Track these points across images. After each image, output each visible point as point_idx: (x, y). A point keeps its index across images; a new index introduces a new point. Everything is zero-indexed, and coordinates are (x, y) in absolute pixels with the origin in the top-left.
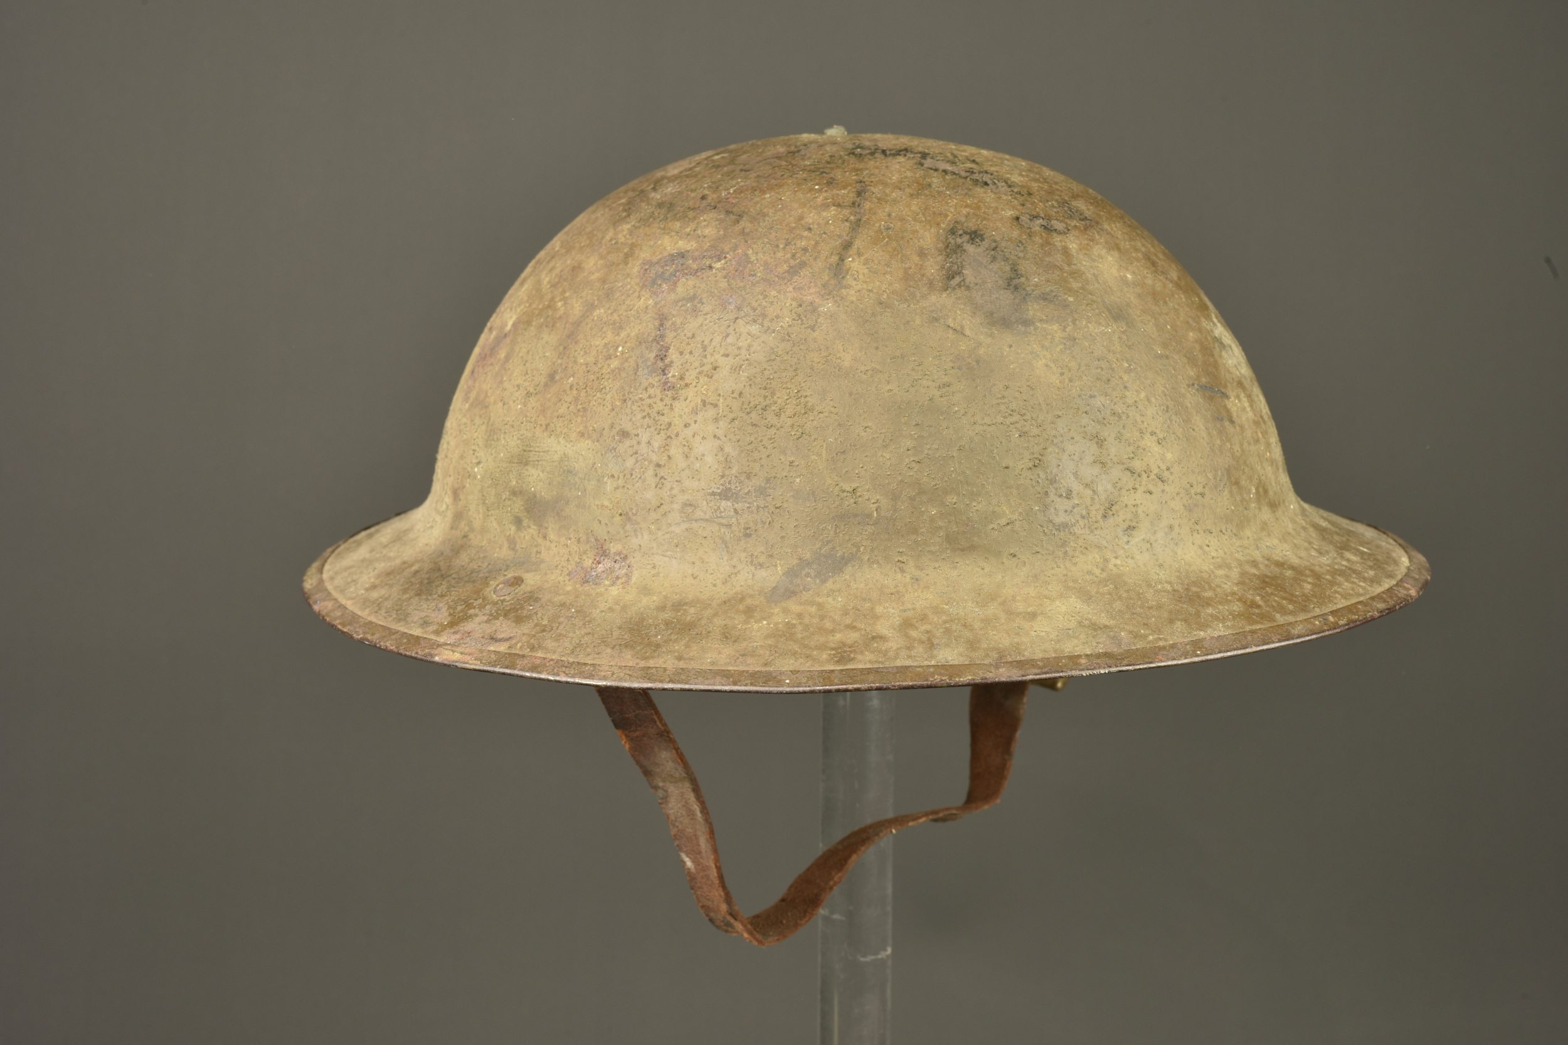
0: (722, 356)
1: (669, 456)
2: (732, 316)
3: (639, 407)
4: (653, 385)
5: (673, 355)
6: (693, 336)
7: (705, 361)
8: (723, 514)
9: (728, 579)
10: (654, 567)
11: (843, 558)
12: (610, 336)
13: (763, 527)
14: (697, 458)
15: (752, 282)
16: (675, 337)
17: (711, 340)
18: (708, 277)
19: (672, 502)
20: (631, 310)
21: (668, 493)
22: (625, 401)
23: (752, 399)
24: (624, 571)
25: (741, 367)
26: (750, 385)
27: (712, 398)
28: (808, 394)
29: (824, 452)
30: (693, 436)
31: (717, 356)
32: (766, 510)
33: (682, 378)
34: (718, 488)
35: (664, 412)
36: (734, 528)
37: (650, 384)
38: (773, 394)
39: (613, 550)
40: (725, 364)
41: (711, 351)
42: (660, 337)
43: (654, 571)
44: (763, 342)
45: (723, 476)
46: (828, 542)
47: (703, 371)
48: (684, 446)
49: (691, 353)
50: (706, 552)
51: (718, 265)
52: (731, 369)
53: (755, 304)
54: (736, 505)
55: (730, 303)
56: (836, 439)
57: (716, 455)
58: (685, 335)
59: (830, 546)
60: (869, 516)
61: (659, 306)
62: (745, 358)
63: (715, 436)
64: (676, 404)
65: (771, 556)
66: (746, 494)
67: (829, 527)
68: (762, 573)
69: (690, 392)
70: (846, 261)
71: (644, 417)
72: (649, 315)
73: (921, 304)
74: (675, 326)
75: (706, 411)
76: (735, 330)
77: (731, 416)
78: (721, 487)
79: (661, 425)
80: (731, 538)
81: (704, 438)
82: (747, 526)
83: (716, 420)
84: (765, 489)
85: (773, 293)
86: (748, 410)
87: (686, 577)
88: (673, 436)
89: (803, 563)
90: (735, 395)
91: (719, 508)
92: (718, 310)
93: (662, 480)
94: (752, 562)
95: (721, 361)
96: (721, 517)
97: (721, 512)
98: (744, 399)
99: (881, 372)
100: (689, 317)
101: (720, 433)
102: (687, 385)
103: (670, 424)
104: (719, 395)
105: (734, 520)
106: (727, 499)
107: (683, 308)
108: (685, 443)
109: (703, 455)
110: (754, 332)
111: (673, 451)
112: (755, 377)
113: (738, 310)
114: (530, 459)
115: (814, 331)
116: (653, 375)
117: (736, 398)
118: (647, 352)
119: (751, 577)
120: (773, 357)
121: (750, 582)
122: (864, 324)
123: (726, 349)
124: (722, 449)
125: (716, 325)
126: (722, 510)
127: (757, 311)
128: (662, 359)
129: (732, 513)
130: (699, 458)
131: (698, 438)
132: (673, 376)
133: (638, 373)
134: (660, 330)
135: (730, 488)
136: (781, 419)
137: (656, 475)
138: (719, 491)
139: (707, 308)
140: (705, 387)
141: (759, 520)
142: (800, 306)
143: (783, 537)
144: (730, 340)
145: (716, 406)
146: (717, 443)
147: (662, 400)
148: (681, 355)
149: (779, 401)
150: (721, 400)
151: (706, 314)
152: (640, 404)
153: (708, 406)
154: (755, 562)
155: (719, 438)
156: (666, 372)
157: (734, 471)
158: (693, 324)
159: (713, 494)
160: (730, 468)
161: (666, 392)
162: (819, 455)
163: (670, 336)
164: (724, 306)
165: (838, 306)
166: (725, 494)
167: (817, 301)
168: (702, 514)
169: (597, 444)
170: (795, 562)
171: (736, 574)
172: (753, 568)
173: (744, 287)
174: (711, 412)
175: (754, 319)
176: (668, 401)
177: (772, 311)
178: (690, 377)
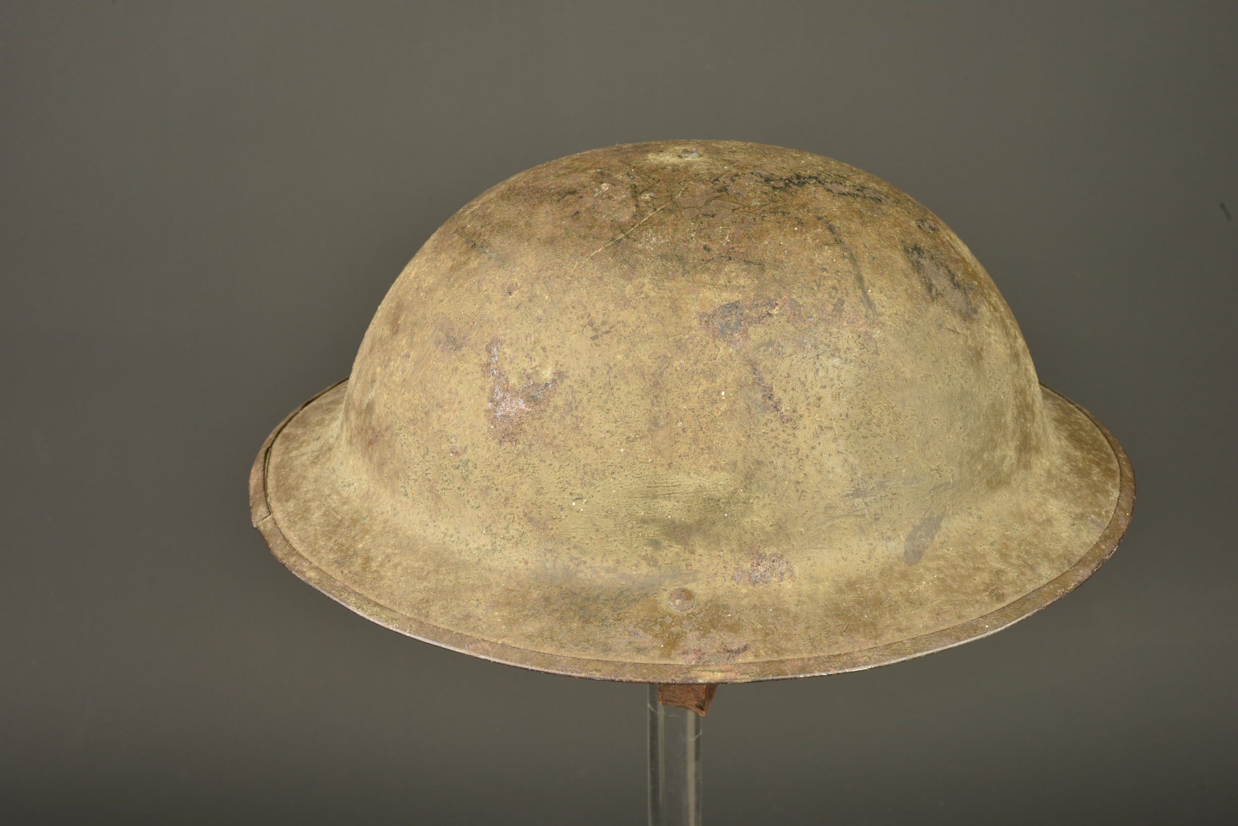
0: (821, 388)
1: (805, 474)
2: (813, 354)
3: (765, 439)
4: (772, 420)
5: (778, 393)
6: (789, 376)
7: (808, 394)
8: (857, 508)
9: (871, 554)
10: (809, 559)
11: (938, 517)
12: (705, 384)
13: (887, 511)
14: (829, 471)
15: (814, 323)
16: (773, 378)
17: (806, 376)
18: (773, 323)
19: (815, 508)
20: (715, 359)
21: (811, 502)
22: (749, 436)
23: (856, 418)
24: (784, 567)
25: (839, 394)
26: (852, 407)
27: (826, 423)
28: (894, 405)
29: (916, 446)
30: (821, 455)
31: (817, 389)
32: (887, 498)
33: (794, 411)
34: (850, 490)
35: (789, 440)
36: (867, 517)
37: (768, 420)
38: (870, 411)
39: (768, 553)
40: (827, 394)
41: (810, 385)
42: (759, 380)
43: (810, 563)
44: (847, 371)
45: (852, 481)
46: (929, 509)
47: (810, 403)
48: (816, 464)
49: (793, 389)
50: (848, 539)
51: (775, 311)
52: (832, 397)
53: (827, 341)
54: (866, 500)
55: (806, 344)
56: (921, 434)
57: (843, 466)
58: (781, 376)
59: (929, 512)
60: (948, 483)
61: (742, 353)
62: (839, 387)
63: (839, 452)
64: (797, 432)
65: (895, 530)
66: (871, 490)
67: (928, 499)
68: (892, 544)
69: (806, 421)
70: (868, 293)
71: (773, 447)
72: (737, 362)
73: (928, 316)
74: (768, 369)
75: (825, 434)
76: (821, 365)
77: (846, 434)
78: (853, 489)
79: (790, 451)
80: (865, 524)
81: (830, 455)
82: (875, 513)
83: (835, 440)
84: (884, 482)
85: (835, 330)
86: (857, 427)
87: (838, 561)
88: (804, 458)
89: (916, 529)
90: (844, 417)
91: (854, 504)
92: (799, 351)
93: (804, 493)
94: (883, 538)
95: (822, 392)
96: (857, 511)
97: (856, 507)
98: (851, 419)
99: (930, 376)
100: (776, 359)
101: (841, 449)
102: (801, 416)
103: (798, 449)
104: (831, 419)
105: (866, 511)
106: (858, 497)
107: (766, 353)
108: (816, 462)
109: (833, 468)
110: (837, 364)
111: (807, 469)
112: (852, 400)
113: (816, 348)
114: (658, 493)
115: (878, 355)
116: (768, 412)
117: (845, 419)
118: (753, 393)
119: (885, 549)
120: (859, 381)
121: (887, 553)
122: (906, 342)
123: (821, 382)
124: (846, 460)
125: (804, 364)
126: (856, 505)
127: (831, 347)
128: (770, 398)
129: (864, 506)
130: (831, 471)
131: (825, 456)
132: (787, 410)
133: (752, 413)
134: (755, 374)
135: (859, 488)
136: (882, 429)
137: (797, 490)
138: (851, 492)
139: (789, 350)
140: (817, 415)
141: (883, 507)
142: (859, 336)
143: (901, 514)
144: (821, 373)
145: (831, 428)
146: (842, 457)
147: (784, 431)
148: (785, 392)
149: (876, 415)
150: (834, 424)
151: (790, 355)
152: (765, 437)
153: (825, 430)
154: (885, 537)
155: (842, 453)
156: (778, 407)
157: (859, 475)
158: (783, 366)
159: (848, 495)
160: (856, 473)
161: (786, 425)
162: (913, 449)
163: (768, 379)
164: (802, 346)
165: (884, 332)
166: (857, 493)
167: (869, 330)
168: (842, 512)
169: (734, 474)
170: (911, 529)
171: (874, 549)
172: (884, 542)
173: (809, 327)
174: (829, 434)
175: (832, 354)
176: (790, 431)
177: (842, 344)
178: (802, 409)
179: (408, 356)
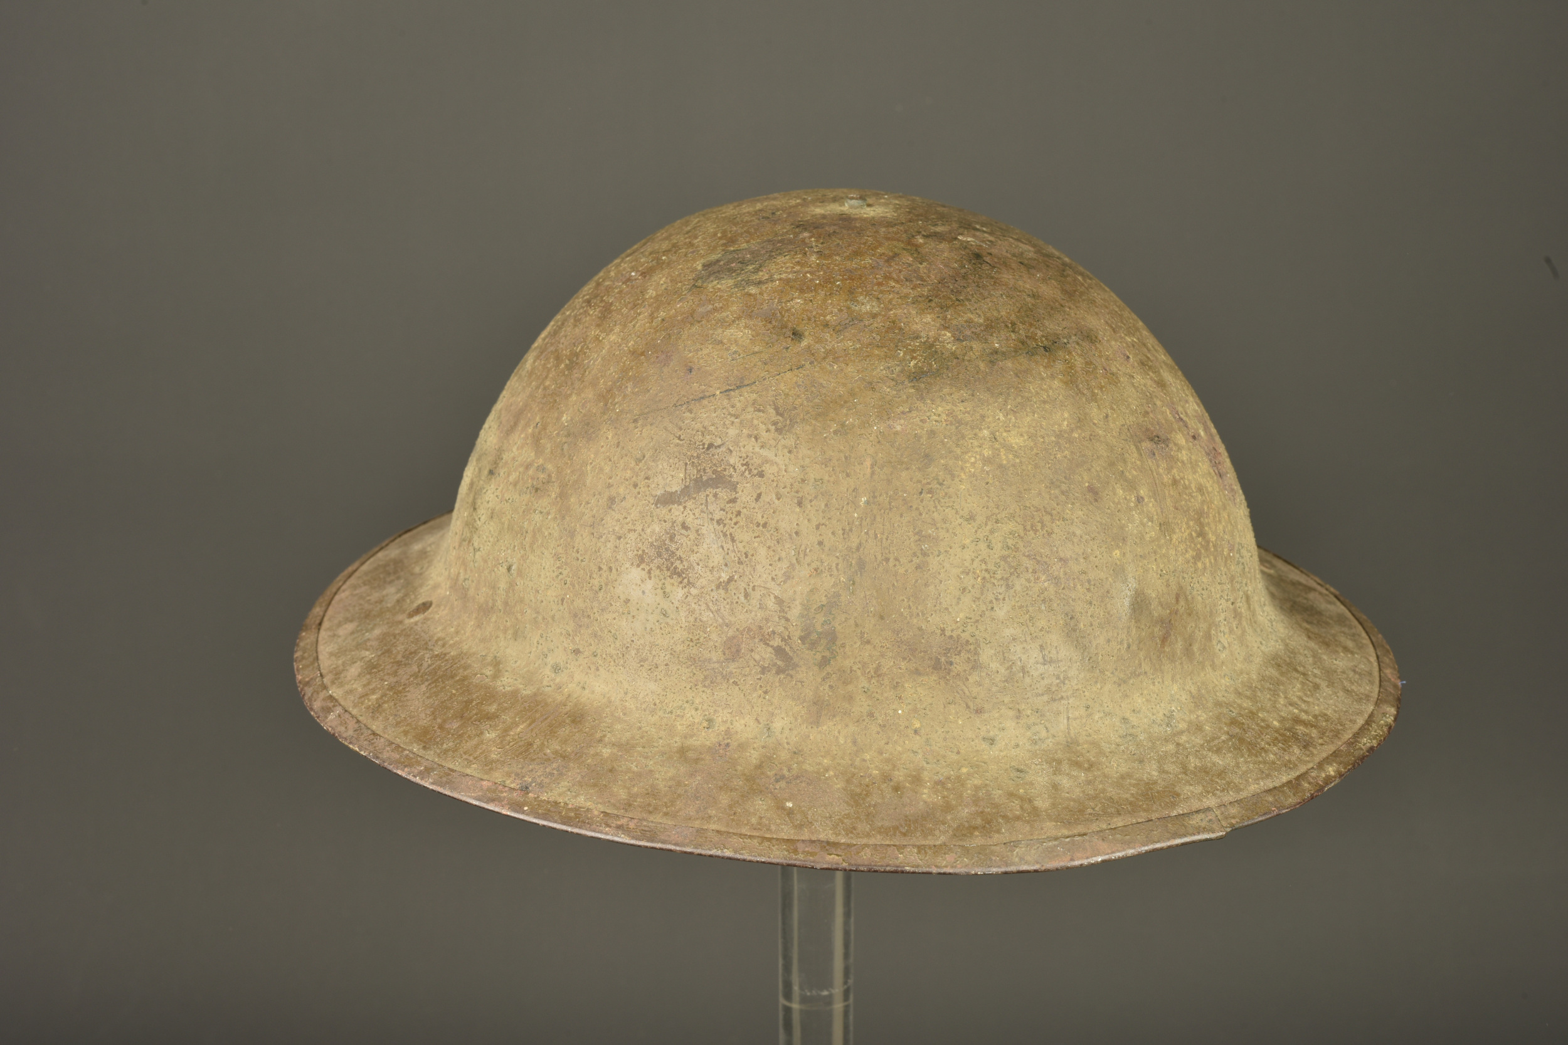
179: (1140, 500)
